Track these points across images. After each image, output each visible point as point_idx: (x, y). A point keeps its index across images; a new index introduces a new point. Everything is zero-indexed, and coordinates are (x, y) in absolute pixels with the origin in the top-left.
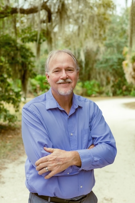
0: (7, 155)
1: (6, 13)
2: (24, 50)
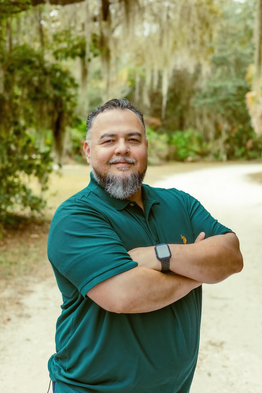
0: (32, 269)
1: (23, 4)
2: (58, 74)
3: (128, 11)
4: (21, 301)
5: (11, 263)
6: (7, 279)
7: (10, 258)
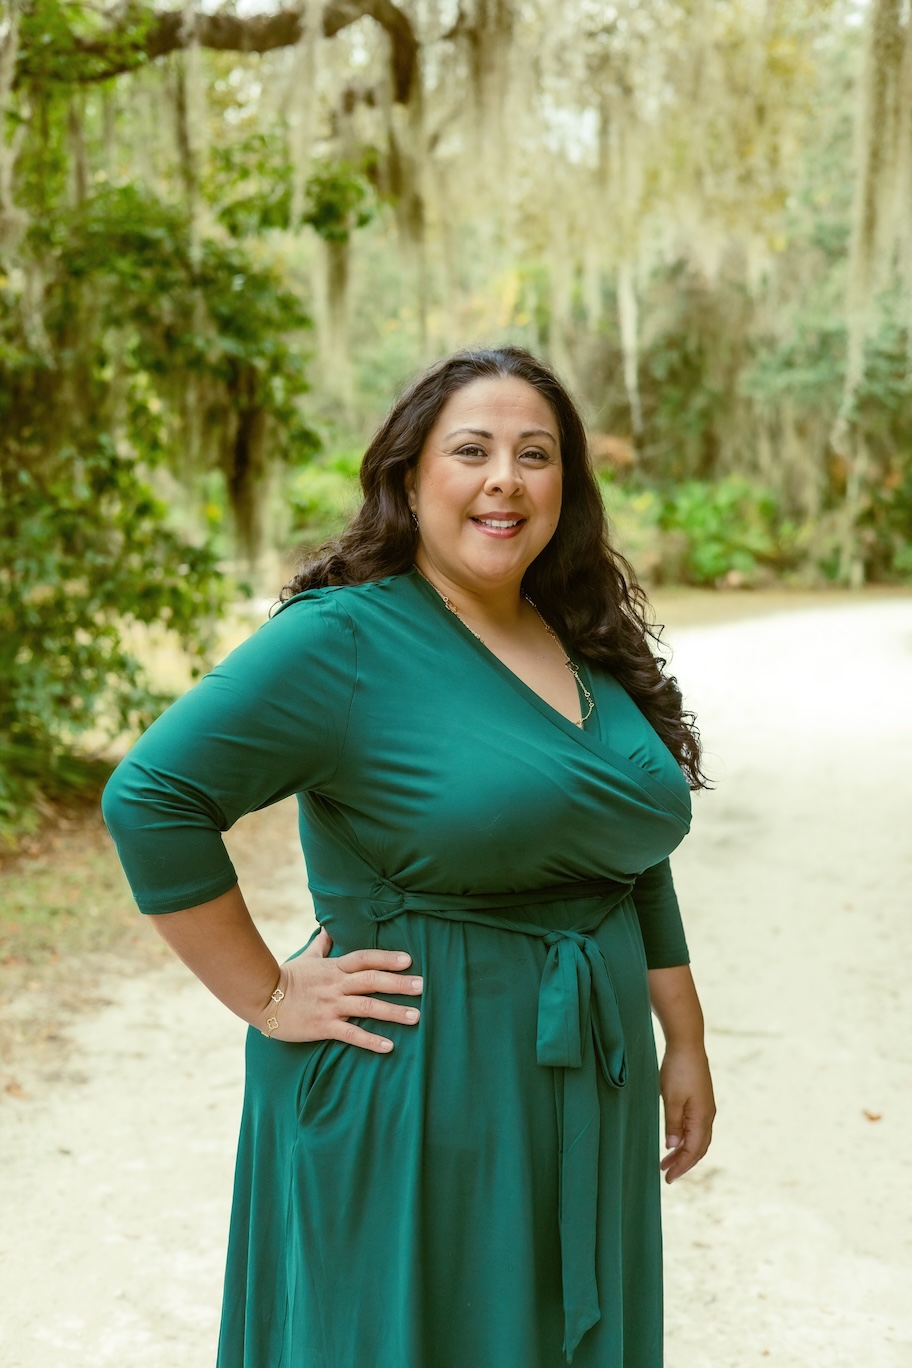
2: (238, 283)
3: (479, 69)
4: (66, 1033)
5: (54, 913)
6: (29, 961)
7: (55, 896)
